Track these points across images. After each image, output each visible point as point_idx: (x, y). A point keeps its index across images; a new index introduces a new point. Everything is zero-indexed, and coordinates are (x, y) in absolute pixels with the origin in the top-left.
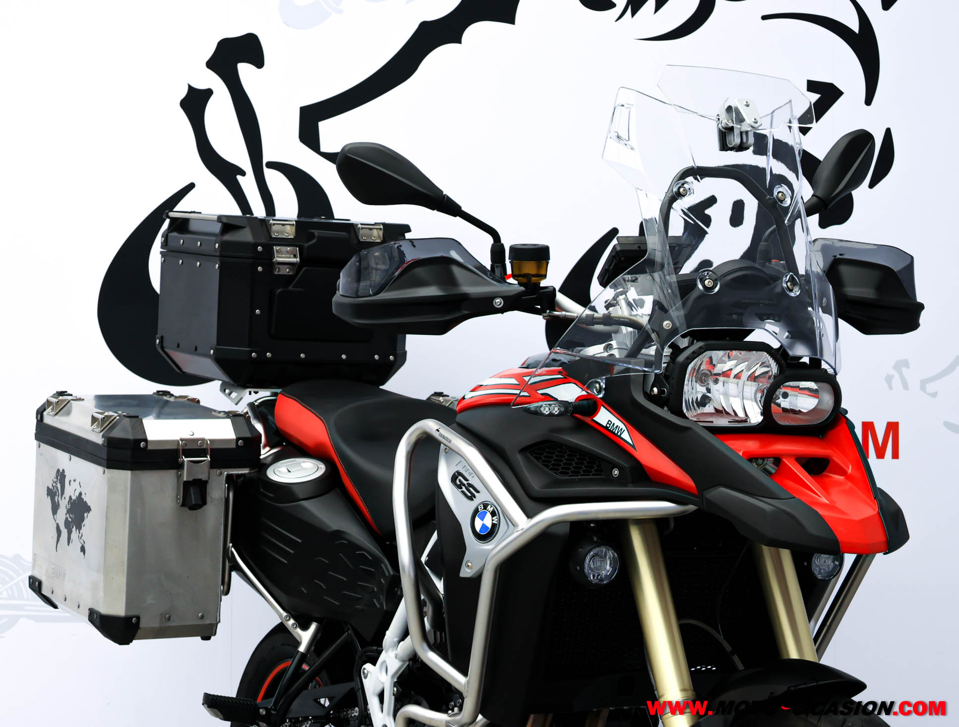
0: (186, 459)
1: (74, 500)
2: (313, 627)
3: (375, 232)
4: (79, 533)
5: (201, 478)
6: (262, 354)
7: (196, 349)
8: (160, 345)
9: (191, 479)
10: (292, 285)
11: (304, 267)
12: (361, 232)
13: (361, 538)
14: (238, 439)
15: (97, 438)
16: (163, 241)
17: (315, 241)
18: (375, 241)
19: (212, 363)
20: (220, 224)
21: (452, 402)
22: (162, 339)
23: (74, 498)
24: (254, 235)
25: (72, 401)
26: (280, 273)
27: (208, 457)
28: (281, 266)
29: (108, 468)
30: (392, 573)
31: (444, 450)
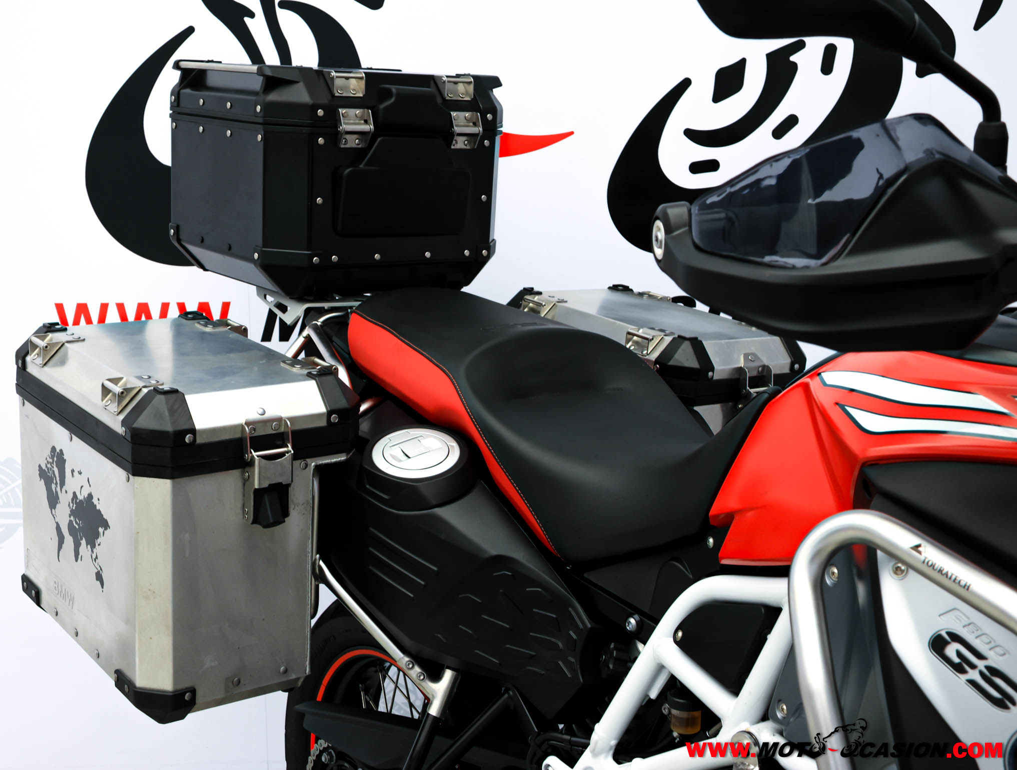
0: (255, 454)
1: (81, 501)
2: (448, 675)
3: (461, 88)
4: (92, 551)
5: (280, 481)
6: (325, 258)
7: (230, 248)
8: (175, 237)
9: (265, 485)
10: (364, 163)
11: (380, 137)
12: (447, 86)
13: (532, 567)
14: (330, 413)
15: (114, 422)
16: (173, 101)
17: (393, 100)
18: (464, 99)
19: (258, 272)
20: (261, 78)
21: (555, 304)
22: (177, 229)
23: (80, 497)
24: (311, 92)
25: (66, 344)
26: (347, 146)
27: (289, 446)
28: (348, 137)
29: (134, 475)
30: (589, 625)
31: (895, 569)
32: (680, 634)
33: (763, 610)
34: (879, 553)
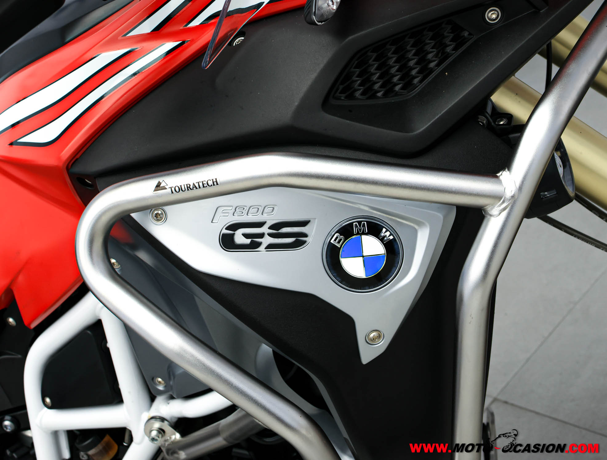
31: (155, 218)
32: (48, 400)
33: (89, 332)
34: (133, 215)
